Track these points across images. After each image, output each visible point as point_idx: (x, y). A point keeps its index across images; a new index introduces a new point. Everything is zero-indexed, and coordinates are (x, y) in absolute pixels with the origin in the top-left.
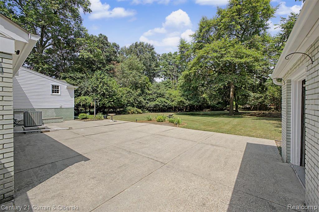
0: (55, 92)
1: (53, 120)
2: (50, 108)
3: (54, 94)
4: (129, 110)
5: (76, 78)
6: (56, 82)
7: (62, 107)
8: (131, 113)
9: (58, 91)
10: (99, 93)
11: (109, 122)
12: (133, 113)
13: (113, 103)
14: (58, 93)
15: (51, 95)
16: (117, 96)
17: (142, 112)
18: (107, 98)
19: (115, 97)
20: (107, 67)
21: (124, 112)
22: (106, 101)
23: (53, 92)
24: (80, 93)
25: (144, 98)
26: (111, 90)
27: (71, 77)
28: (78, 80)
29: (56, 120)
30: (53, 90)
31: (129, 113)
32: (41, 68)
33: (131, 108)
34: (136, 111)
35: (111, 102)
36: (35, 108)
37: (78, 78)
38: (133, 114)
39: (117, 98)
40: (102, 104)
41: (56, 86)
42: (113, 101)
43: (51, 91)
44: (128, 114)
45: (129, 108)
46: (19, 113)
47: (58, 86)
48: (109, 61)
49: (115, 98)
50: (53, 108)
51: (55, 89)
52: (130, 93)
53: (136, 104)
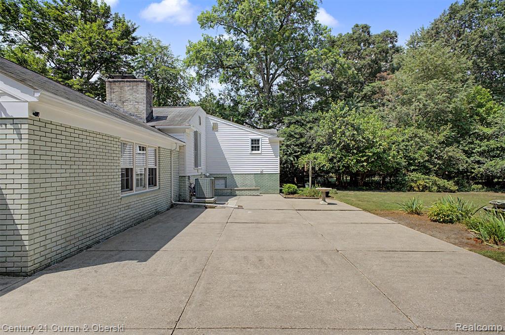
0: (255, 150)
1: (248, 192)
2: (249, 174)
3: (254, 152)
4: (413, 180)
5: (305, 123)
6: (255, 134)
7: (264, 173)
8: (419, 188)
9: (259, 147)
10: (338, 145)
11: (319, 204)
12: (425, 188)
13: (365, 164)
14: (258, 150)
15: (251, 154)
16: (375, 150)
17: (456, 188)
18: (353, 154)
19: (371, 152)
20: (367, 89)
21: (398, 186)
22: (351, 160)
23: (252, 150)
24: (310, 147)
25: (466, 149)
26: (360, 138)
27: (297, 121)
28: (309, 125)
29: (252, 192)
30: (252, 147)
31: (411, 189)
32: (264, 115)
33: (419, 175)
34: (435, 183)
35: (363, 162)
36: (233, 173)
37: (308, 122)
38: (423, 191)
39: (374, 154)
40: (343, 166)
41: (255, 140)
42: (365, 161)
43: (250, 148)
44: (409, 191)
45: (414, 175)
46: (219, 179)
47: (258, 140)
48: (374, 72)
49: (371, 154)
50: (252, 174)
51: (255, 145)
52: (417, 139)
53: (435, 165)
